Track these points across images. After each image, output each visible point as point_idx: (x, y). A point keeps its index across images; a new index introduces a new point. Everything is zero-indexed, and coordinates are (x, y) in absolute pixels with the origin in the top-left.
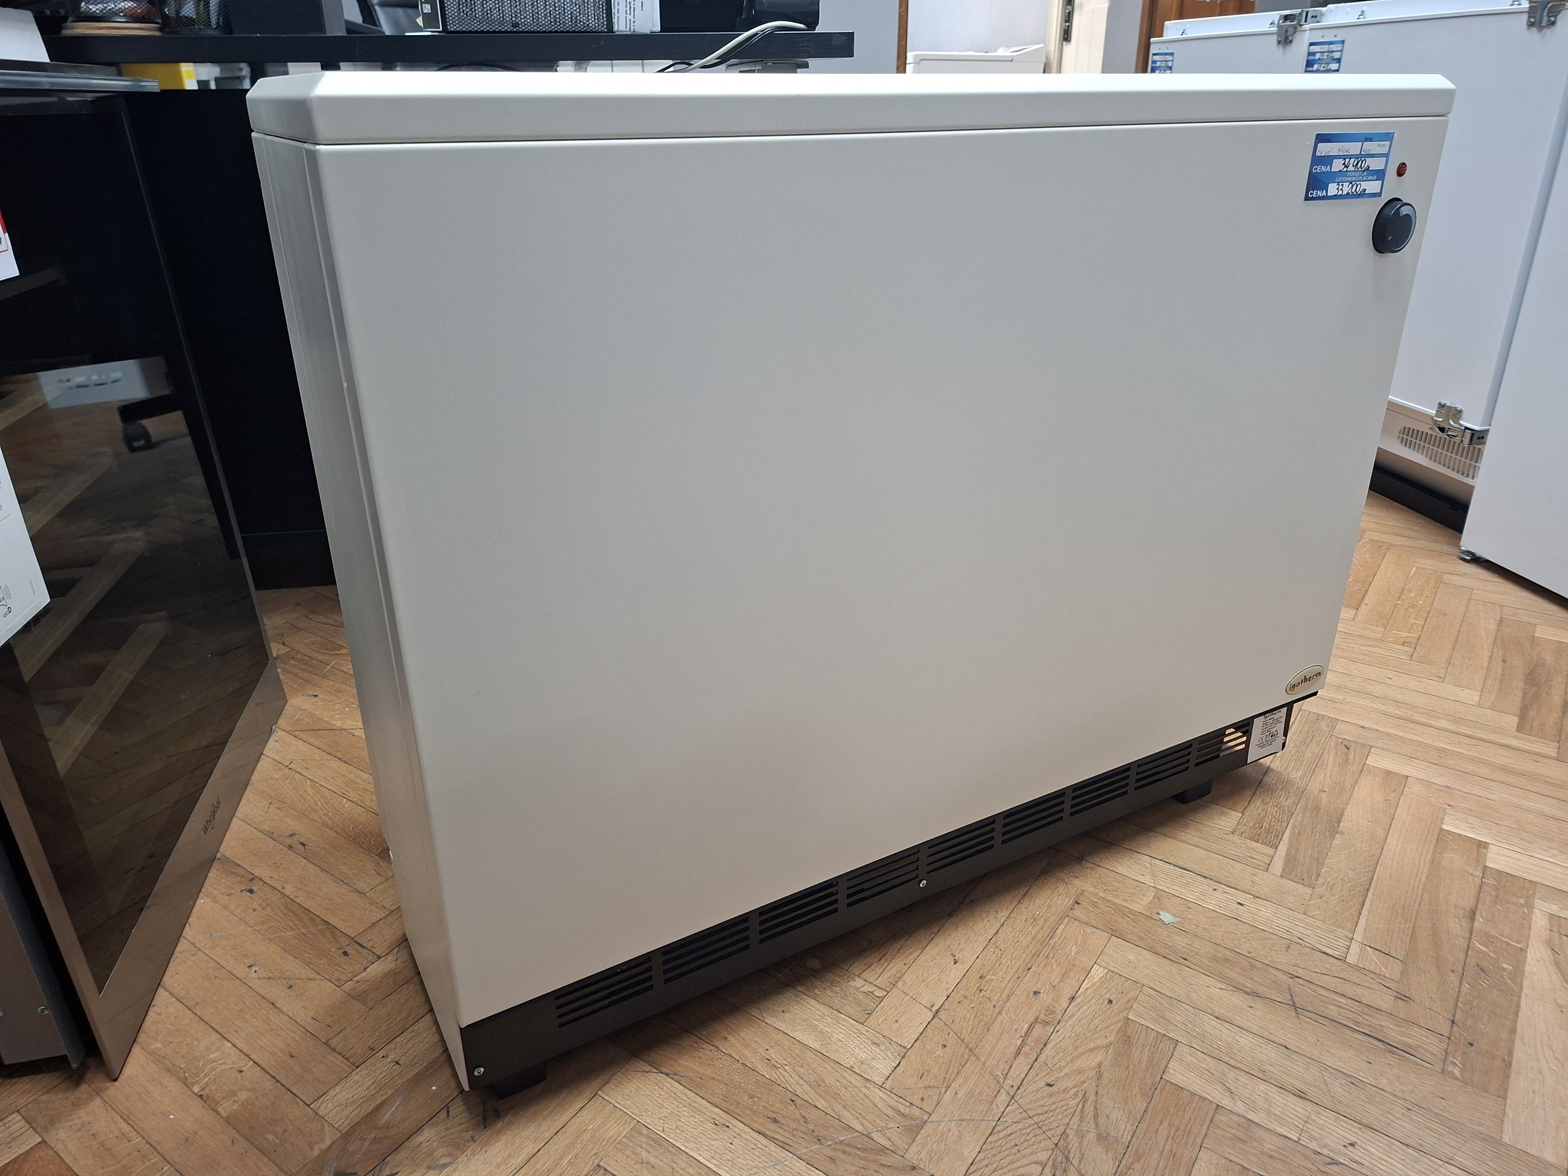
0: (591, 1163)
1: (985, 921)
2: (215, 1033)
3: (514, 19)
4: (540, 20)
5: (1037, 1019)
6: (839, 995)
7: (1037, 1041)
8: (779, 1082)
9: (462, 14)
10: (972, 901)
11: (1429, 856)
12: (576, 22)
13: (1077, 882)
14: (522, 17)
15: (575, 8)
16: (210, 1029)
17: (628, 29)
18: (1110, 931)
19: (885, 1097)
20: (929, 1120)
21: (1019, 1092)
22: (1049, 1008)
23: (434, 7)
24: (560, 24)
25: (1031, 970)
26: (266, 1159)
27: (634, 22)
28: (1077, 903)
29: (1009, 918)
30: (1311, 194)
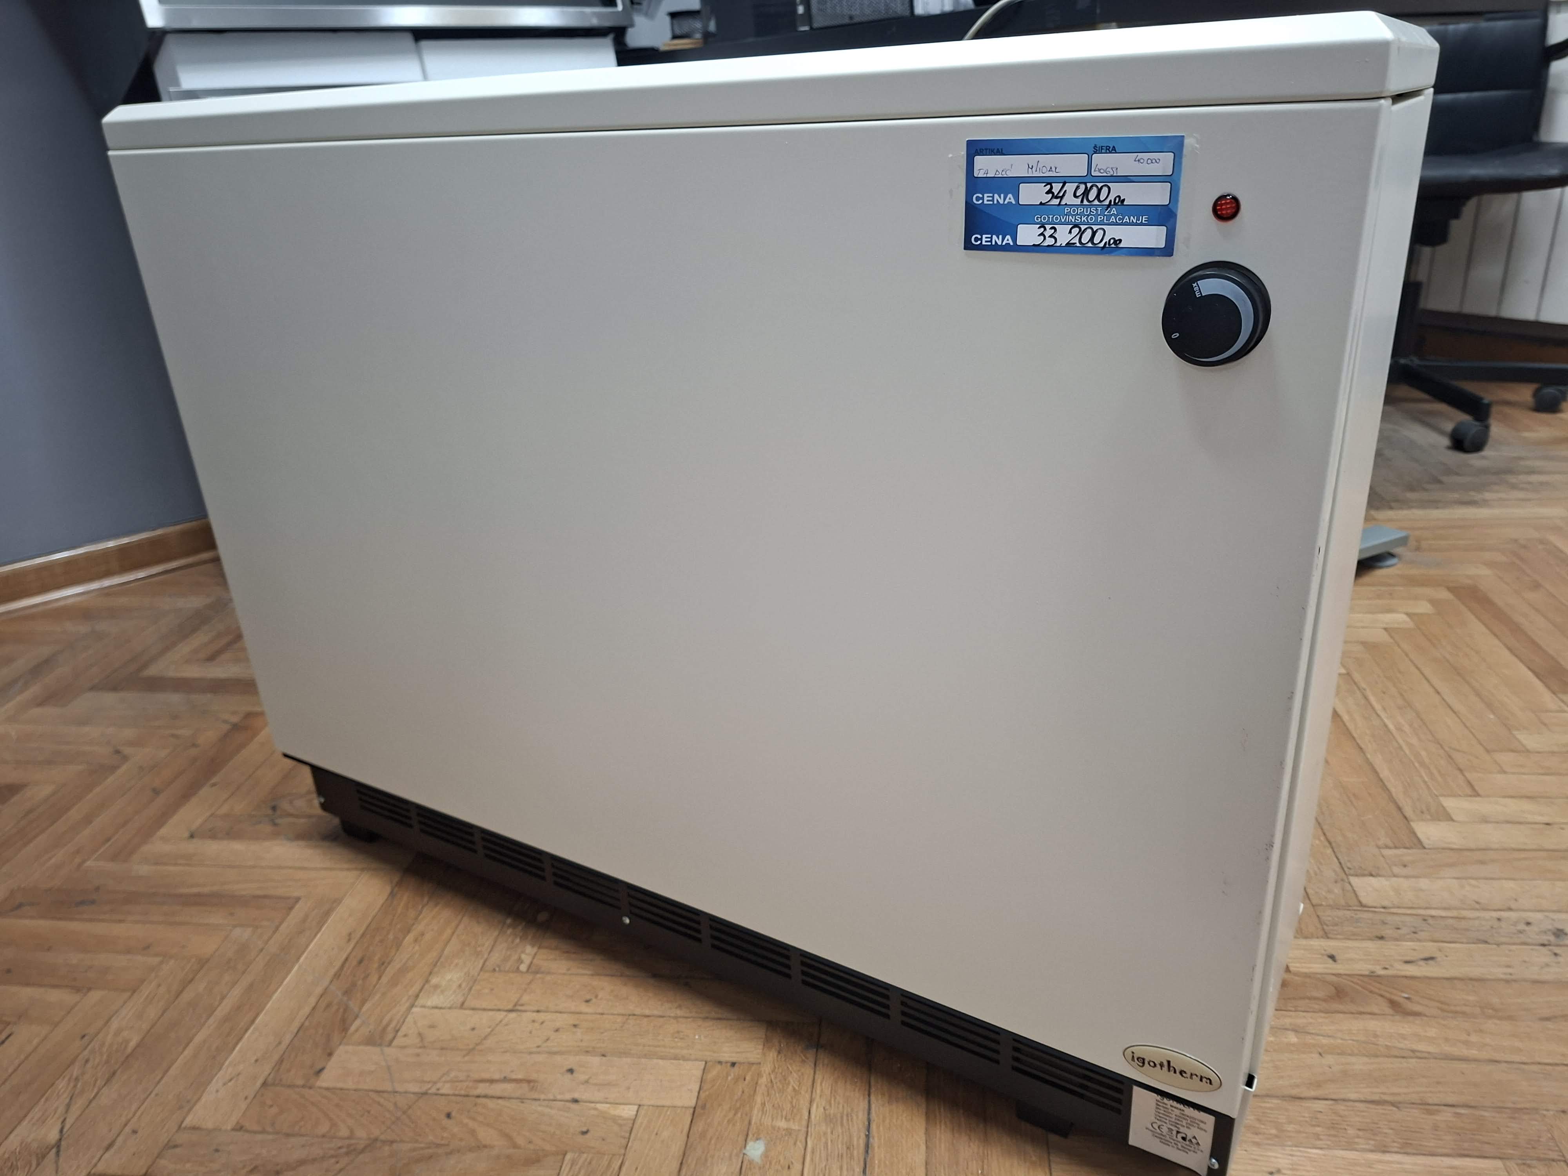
5: (534, 1082)
7: (505, 1090)
8: (400, 950)
9: (819, 12)
18: (700, 1104)
19: (400, 1013)
20: (383, 1048)
21: (434, 1096)
22: (554, 1086)
23: (805, 9)
25: (602, 1057)
28: (733, 1064)
29: (676, 1018)
30: (976, 239)
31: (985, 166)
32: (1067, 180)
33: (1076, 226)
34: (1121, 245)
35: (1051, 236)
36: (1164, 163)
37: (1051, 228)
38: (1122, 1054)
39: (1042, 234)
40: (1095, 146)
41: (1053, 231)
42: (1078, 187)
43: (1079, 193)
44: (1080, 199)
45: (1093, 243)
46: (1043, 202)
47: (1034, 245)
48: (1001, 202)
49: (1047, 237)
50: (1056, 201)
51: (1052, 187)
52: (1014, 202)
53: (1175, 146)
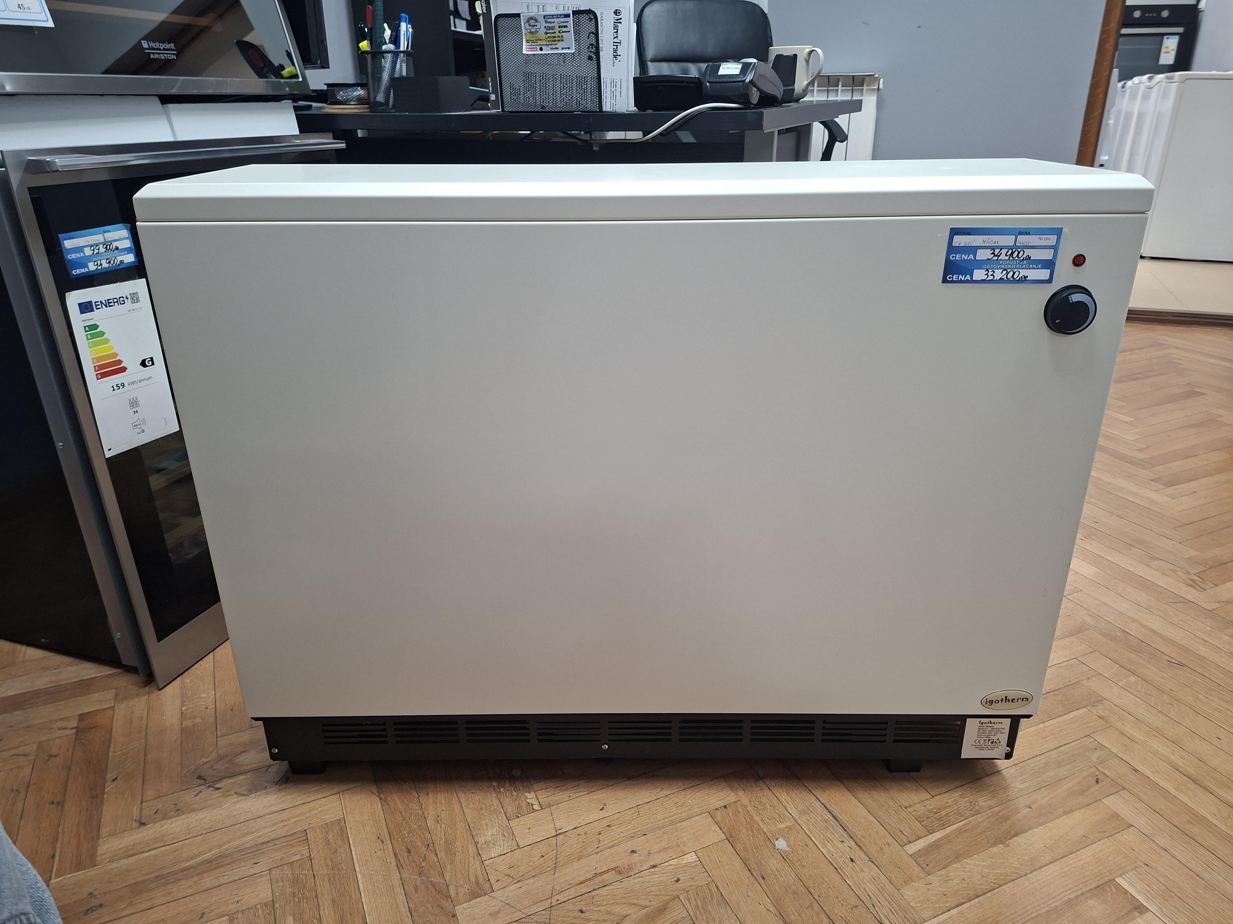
0: (303, 827)
1: (648, 792)
2: (213, 684)
3: (542, 103)
4: (557, 104)
5: (617, 868)
6: (512, 797)
7: (603, 881)
8: (431, 832)
9: (512, 100)
10: (653, 776)
11: (1072, 896)
12: (579, 105)
13: (741, 793)
14: (547, 102)
15: (578, 96)
16: (213, 682)
17: (612, 110)
18: (728, 835)
19: (479, 869)
20: (489, 895)
21: (559, 905)
22: (632, 864)
23: (497, 97)
24: (570, 106)
25: (645, 836)
26: (180, 755)
27: (616, 105)
28: (725, 807)
29: (666, 796)
30: (950, 278)
31: (960, 241)
32: (1003, 247)
33: (1005, 270)
34: (1028, 279)
35: (991, 275)
36: (1052, 240)
37: (992, 271)
38: (980, 703)
39: (987, 274)
40: (1020, 231)
41: (993, 272)
42: (1008, 251)
43: (1008, 254)
44: (1008, 257)
45: (1013, 278)
46: (989, 258)
47: (982, 280)
48: (966, 258)
49: (989, 275)
50: (996, 258)
51: (994, 251)
52: (973, 259)
53: (1058, 232)
